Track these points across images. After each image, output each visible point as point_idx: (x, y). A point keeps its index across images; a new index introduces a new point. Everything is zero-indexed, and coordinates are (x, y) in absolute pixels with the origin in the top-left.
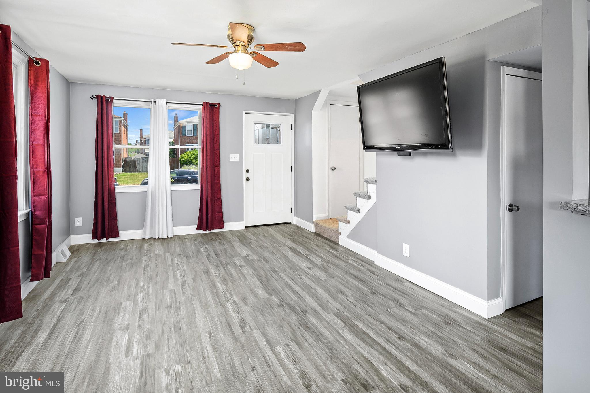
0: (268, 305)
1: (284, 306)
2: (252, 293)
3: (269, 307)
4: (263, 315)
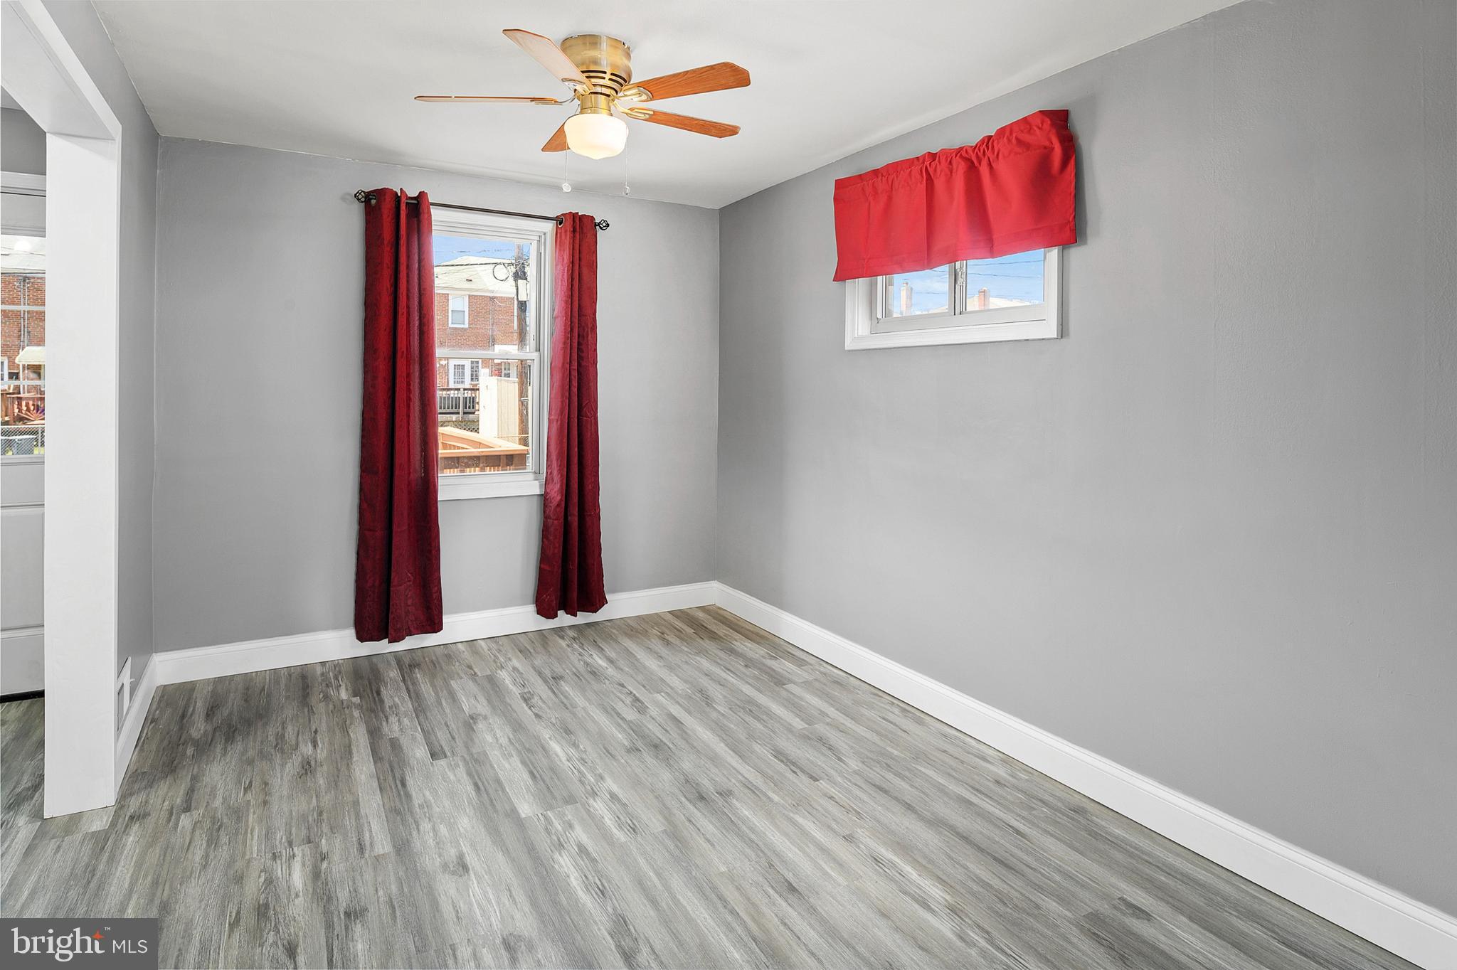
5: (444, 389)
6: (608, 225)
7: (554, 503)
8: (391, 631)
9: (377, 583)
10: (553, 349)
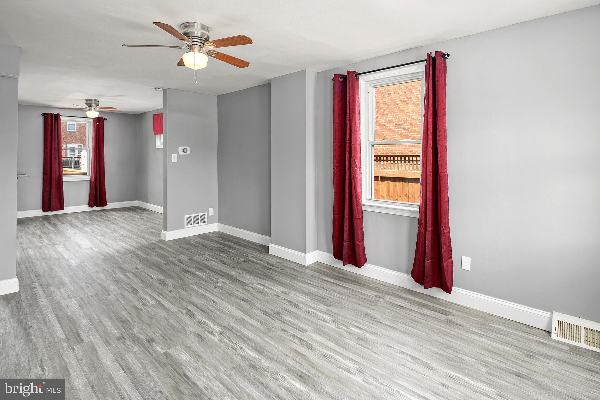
0: (168, 337)
1: (147, 341)
2: (195, 352)
3: (166, 336)
4: (171, 325)
5: (65, 158)
6: (106, 119)
7: (93, 182)
8: (51, 209)
9: (48, 199)
10: (92, 147)
